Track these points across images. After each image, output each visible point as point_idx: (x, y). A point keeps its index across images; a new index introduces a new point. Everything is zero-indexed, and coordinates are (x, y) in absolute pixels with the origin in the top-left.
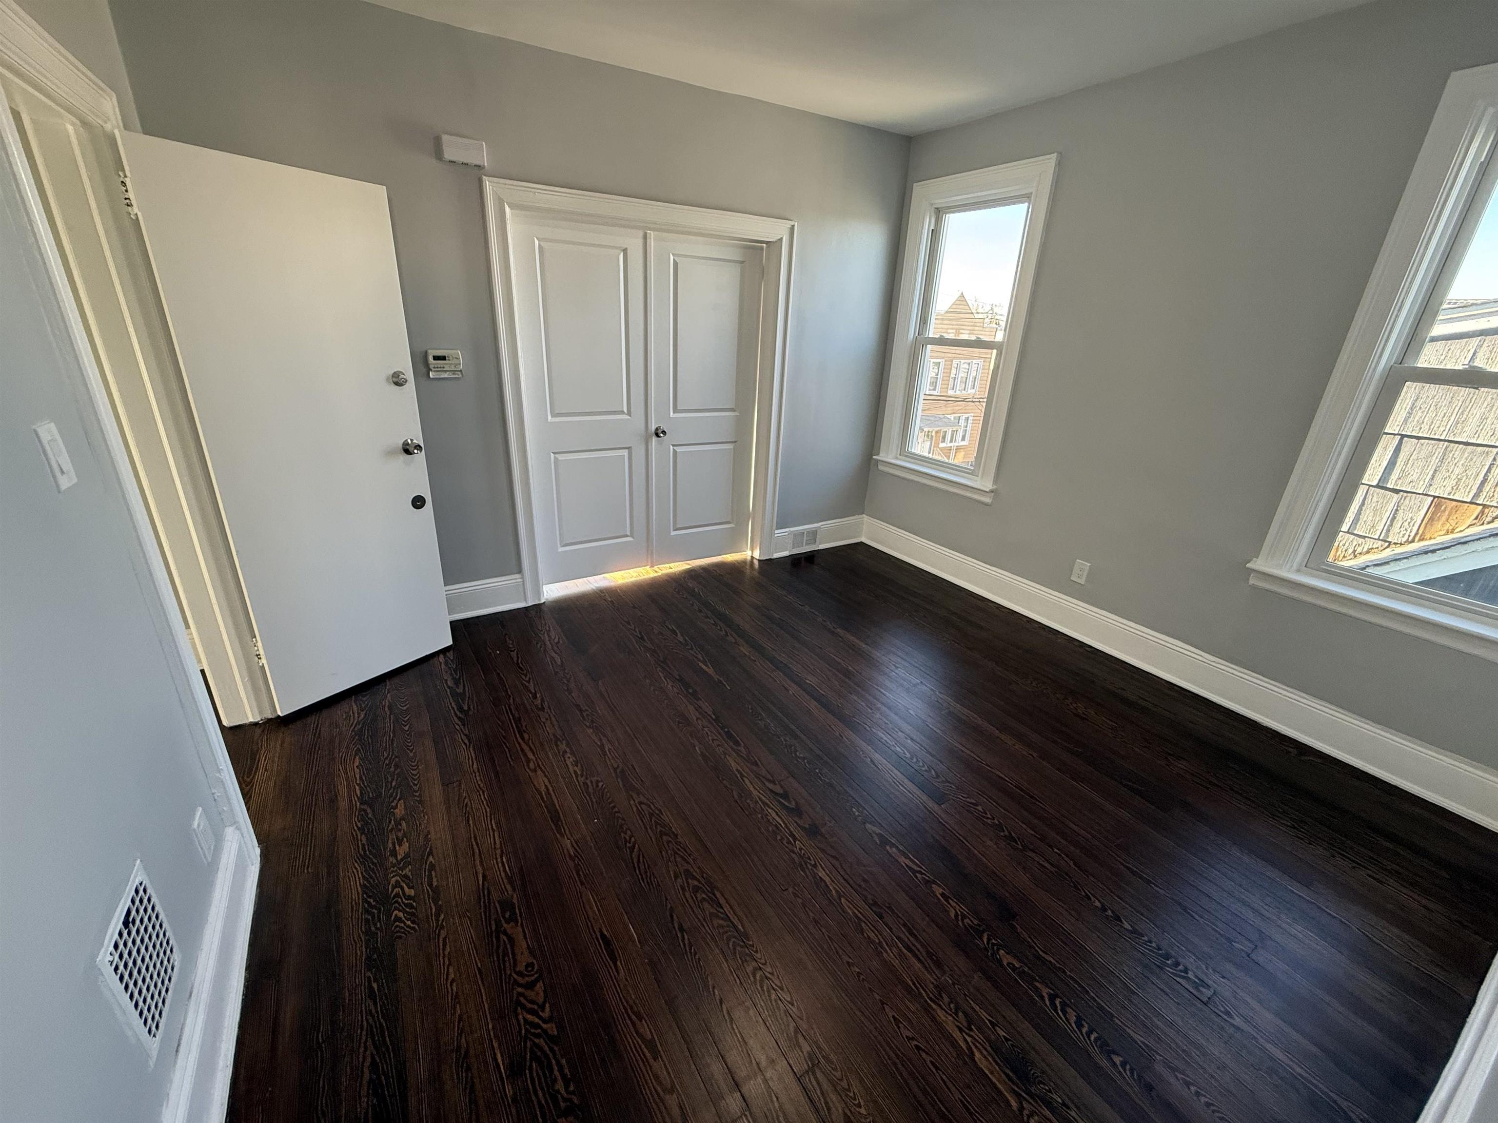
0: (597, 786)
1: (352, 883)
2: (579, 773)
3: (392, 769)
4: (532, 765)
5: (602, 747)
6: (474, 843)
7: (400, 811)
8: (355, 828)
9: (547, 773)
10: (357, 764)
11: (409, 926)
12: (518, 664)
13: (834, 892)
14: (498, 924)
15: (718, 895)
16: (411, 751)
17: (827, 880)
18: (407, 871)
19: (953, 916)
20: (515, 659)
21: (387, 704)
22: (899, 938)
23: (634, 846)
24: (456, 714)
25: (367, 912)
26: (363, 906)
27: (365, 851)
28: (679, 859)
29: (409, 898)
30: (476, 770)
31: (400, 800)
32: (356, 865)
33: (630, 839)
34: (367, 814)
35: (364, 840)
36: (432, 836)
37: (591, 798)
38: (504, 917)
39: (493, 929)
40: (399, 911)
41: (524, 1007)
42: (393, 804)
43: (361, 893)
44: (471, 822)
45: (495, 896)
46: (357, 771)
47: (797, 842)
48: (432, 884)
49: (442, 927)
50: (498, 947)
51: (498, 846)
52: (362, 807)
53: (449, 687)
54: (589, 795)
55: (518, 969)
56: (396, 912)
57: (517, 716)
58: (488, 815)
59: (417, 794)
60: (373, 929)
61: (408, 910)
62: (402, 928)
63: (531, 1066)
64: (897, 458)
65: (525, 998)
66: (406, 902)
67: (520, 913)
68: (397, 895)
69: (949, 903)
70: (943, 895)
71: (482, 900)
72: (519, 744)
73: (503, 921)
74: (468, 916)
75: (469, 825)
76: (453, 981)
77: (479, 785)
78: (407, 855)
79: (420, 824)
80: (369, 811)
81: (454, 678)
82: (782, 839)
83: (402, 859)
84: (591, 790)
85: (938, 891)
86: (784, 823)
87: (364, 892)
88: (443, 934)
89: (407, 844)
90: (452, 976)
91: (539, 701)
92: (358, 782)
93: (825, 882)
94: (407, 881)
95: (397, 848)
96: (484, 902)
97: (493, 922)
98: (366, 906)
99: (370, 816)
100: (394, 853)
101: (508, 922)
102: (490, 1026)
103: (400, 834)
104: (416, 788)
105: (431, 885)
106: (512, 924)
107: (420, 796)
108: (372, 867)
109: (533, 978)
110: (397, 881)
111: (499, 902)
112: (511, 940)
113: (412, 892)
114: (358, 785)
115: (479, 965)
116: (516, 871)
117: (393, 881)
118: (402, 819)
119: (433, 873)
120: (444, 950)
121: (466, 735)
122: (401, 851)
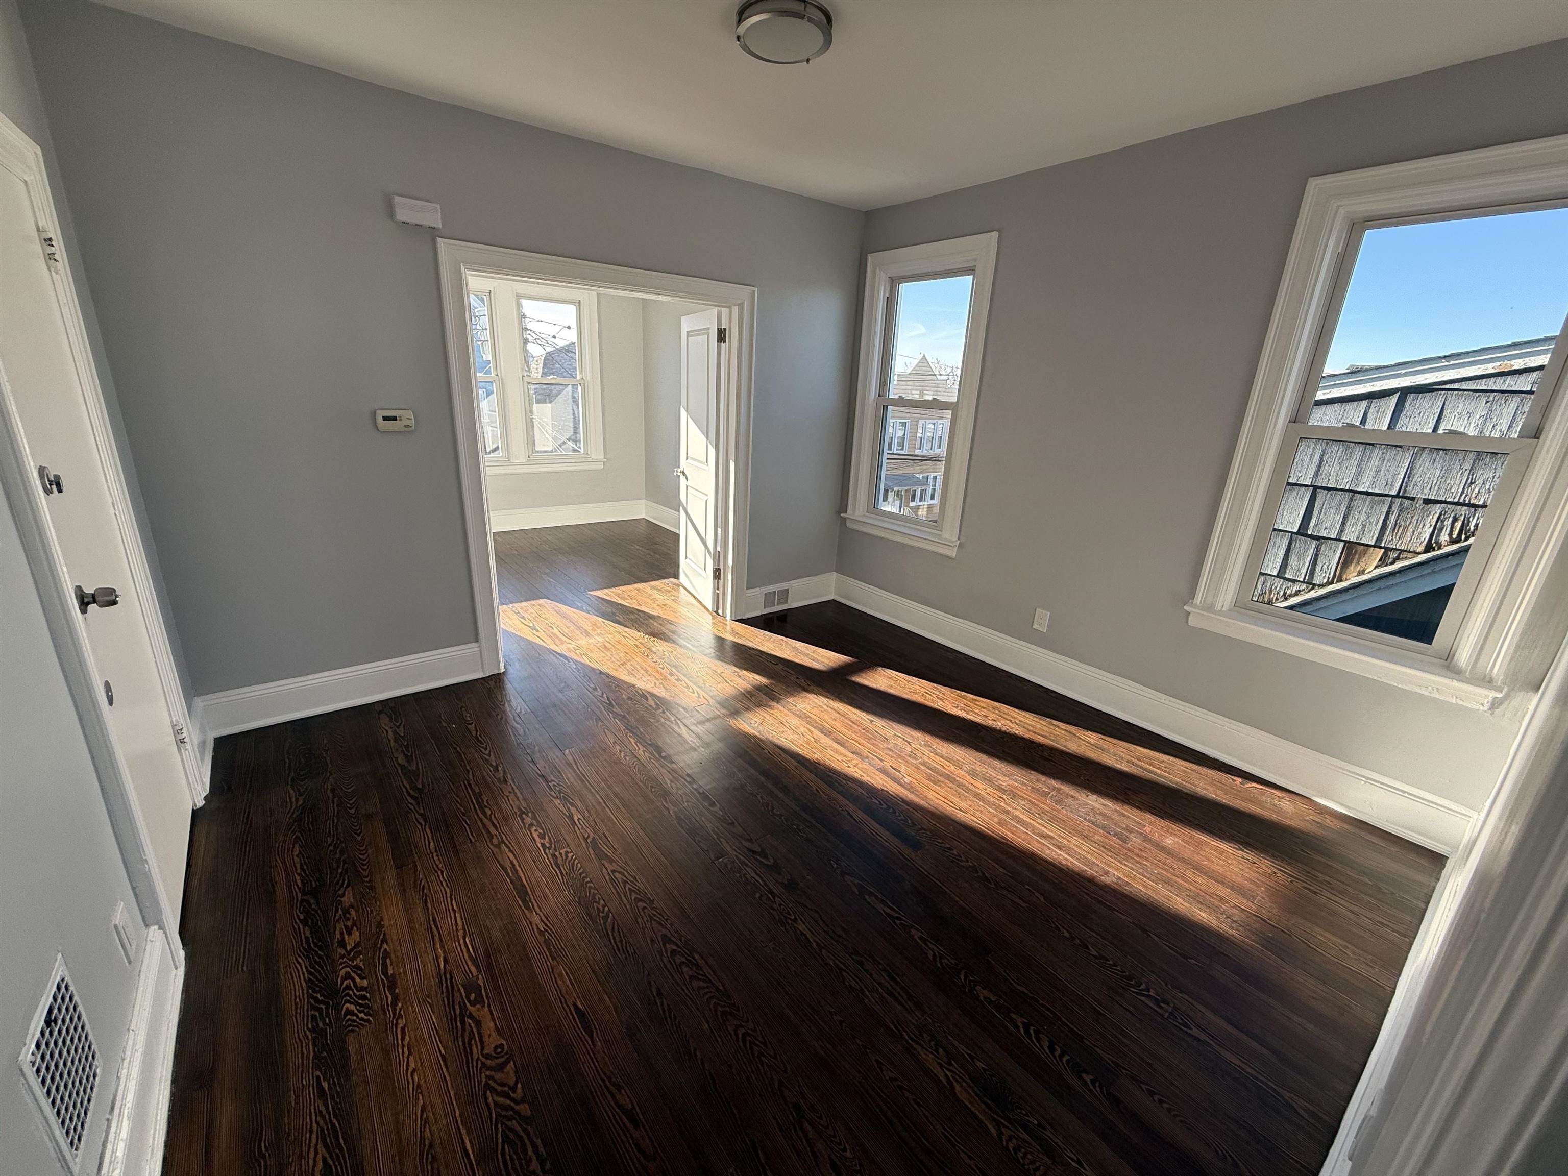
0: (567, 857)
1: (295, 980)
2: (548, 845)
3: (338, 856)
4: (495, 841)
5: (571, 817)
6: (433, 926)
7: (348, 899)
8: (297, 921)
9: (512, 848)
10: (296, 853)
11: (362, 1019)
12: (477, 738)
13: (814, 944)
14: (463, 1008)
15: (697, 957)
16: (359, 835)
17: (806, 932)
18: (358, 962)
19: (931, 957)
20: (474, 733)
21: (330, 787)
22: (880, 984)
23: (608, 916)
24: (409, 794)
25: (314, 1008)
26: (309, 1002)
27: (309, 945)
28: (655, 925)
29: (362, 989)
30: (433, 851)
31: (348, 886)
32: (300, 960)
33: (604, 910)
34: (310, 905)
35: (308, 933)
36: (386, 923)
37: (560, 870)
38: (469, 1001)
39: (458, 1013)
40: (351, 1003)
41: (493, 1090)
42: (340, 892)
43: (305, 989)
44: (429, 905)
45: (459, 979)
46: (297, 860)
47: (776, 899)
48: (388, 973)
49: (400, 1016)
50: (464, 1030)
51: (460, 927)
52: (305, 898)
53: (399, 765)
54: (559, 868)
55: (485, 1052)
56: (348, 1005)
57: (477, 791)
58: (448, 895)
59: (367, 880)
60: (321, 1025)
61: (360, 1002)
62: (355, 1021)
63: (503, 1149)
64: (864, 515)
65: (495, 1081)
66: (358, 993)
67: (487, 993)
68: (348, 987)
69: (928, 946)
70: (920, 938)
71: (444, 985)
72: (481, 820)
73: (468, 1004)
74: (429, 1003)
75: (428, 909)
76: (414, 1070)
77: (437, 866)
78: (357, 945)
79: (372, 911)
80: (312, 901)
81: (406, 756)
82: (761, 895)
83: (352, 950)
84: (560, 861)
85: (916, 934)
86: (763, 881)
87: (309, 987)
88: (401, 1023)
89: (358, 934)
90: (412, 1066)
91: (501, 775)
92: (299, 871)
93: (805, 935)
94: (359, 972)
95: (346, 937)
96: (447, 987)
97: (457, 1007)
98: (313, 1002)
99: (313, 906)
100: (342, 944)
101: (473, 1004)
102: (457, 1113)
103: (349, 923)
104: (365, 874)
105: (385, 973)
106: (478, 1006)
107: (370, 881)
108: (318, 960)
109: (503, 1060)
110: (347, 973)
111: (462, 986)
112: (478, 1023)
113: (365, 983)
114: (298, 874)
115: (443, 1052)
116: (481, 951)
117: (342, 973)
118: (352, 907)
119: (388, 961)
120: (403, 1039)
121: (421, 814)
122: (350, 942)
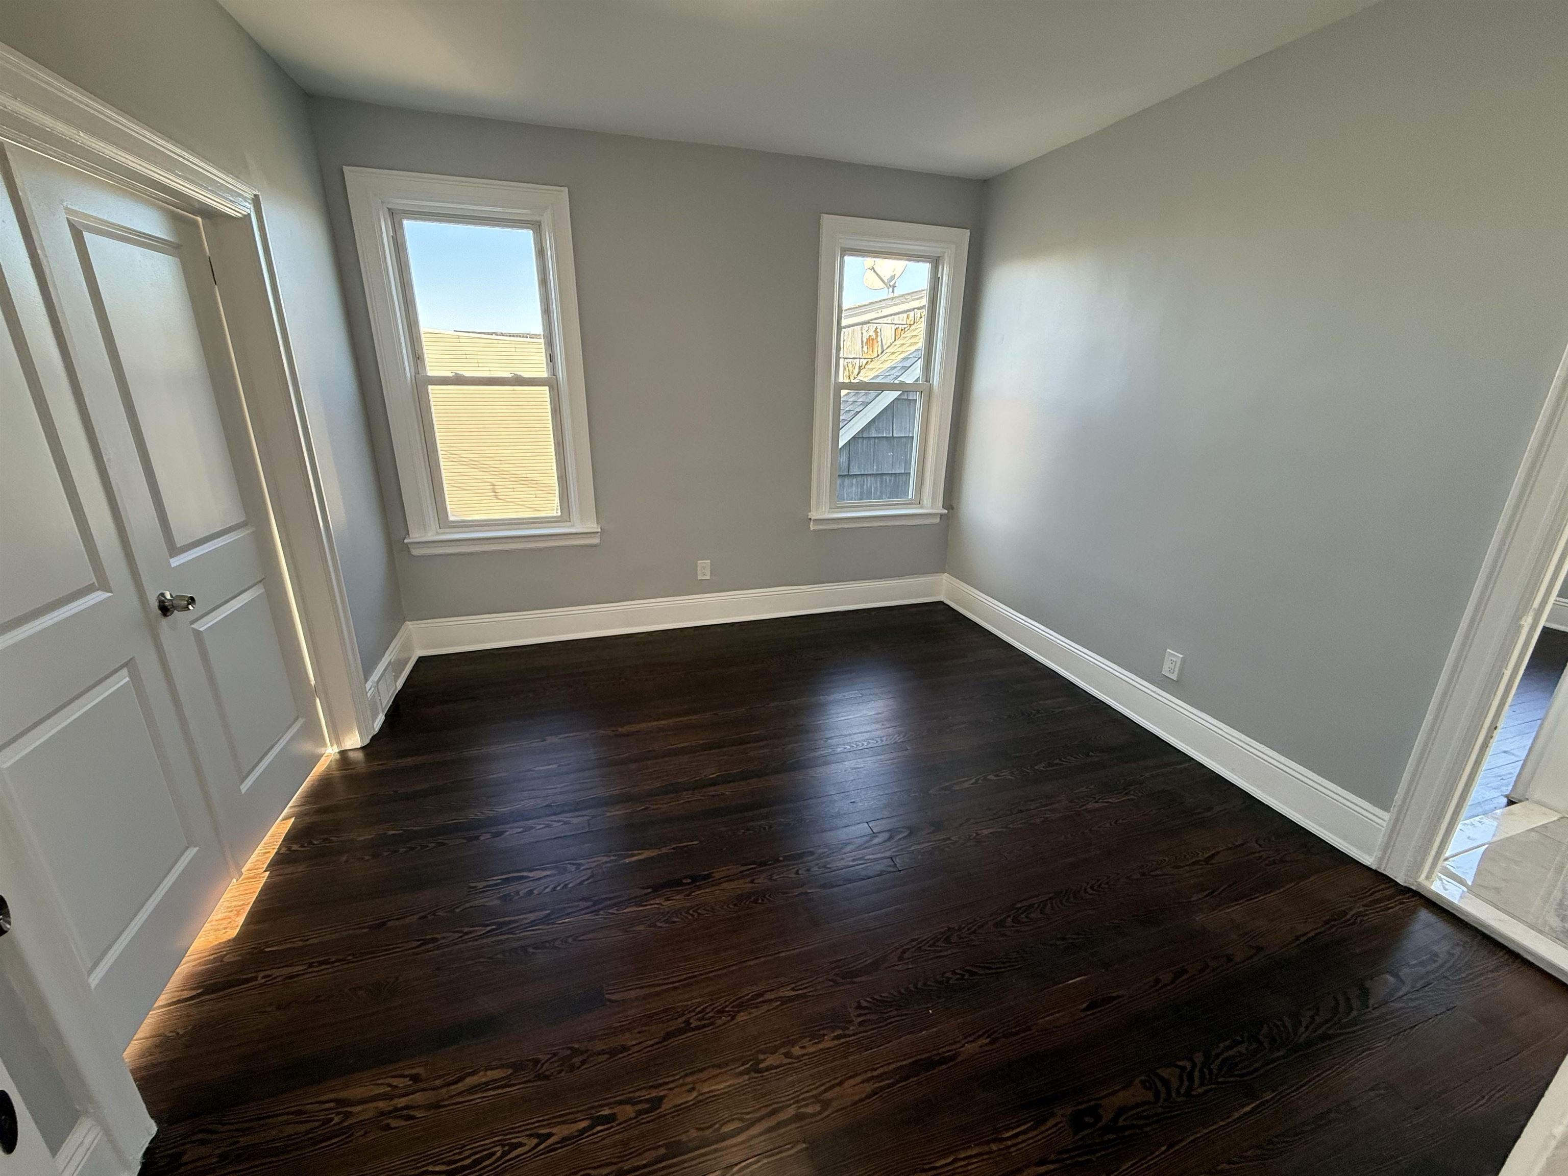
0: (867, 1008)
23: (968, 971)
33: (958, 974)
37: (890, 1017)
38: (1094, 1125)
41: (1190, 1088)
45: (1066, 1142)
50: (1135, 1127)
54: (885, 1019)
55: (1152, 1099)
63: (1239, 1076)
64: (438, 533)
65: (1180, 1086)
73: (1100, 1124)
84: (874, 1017)
97: (1106, 1138)
101: (1099, 1118)
102: (1222, 1123)
106: (1100, 1111)
109: (1157, 1080)
111: (1075, 1134)
112: (1122, 1110)
116: (1021, 1116)
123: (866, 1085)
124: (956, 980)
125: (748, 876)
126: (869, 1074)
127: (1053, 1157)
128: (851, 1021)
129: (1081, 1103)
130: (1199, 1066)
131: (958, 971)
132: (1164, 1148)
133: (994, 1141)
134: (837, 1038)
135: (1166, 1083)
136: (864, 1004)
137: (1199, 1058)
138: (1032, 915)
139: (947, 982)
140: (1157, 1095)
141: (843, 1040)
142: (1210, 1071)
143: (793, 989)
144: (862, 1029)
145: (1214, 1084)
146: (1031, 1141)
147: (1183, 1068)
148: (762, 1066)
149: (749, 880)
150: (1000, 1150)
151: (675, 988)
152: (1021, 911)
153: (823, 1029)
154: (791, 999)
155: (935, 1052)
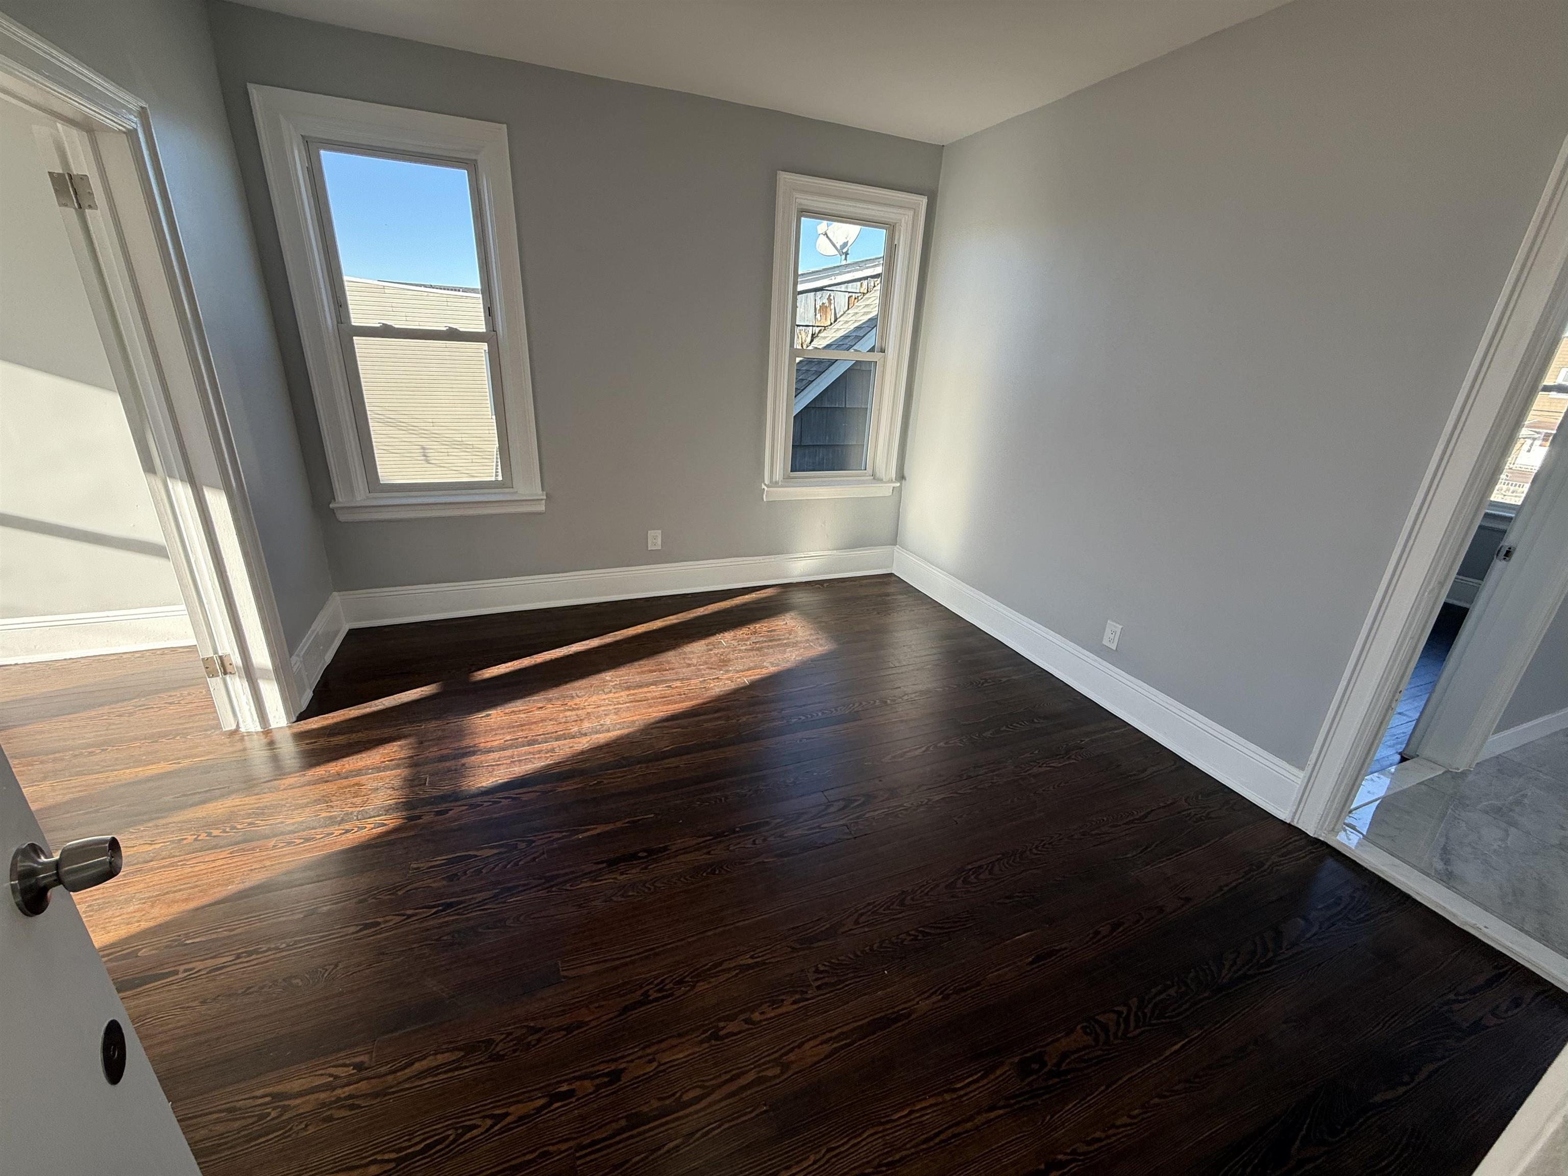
5: (742, 968)
23: (921, 932)
33: (912, 935)
37: (847, 980)
38: (1040, 1070)
39: (1057, 1080)
41: (1126, 1031)
45: (1013, 1088)
50: (1074, 1070)
51: (938, 1100)
54: (843, 981)
55: (1093, 1044)
64: (368, 498)
65: (1117, 1030)
67: (1029, 1051)
71: (1025, 1103)
73: (1046, 1070)
76: (1129, 1116)
88: (1083, 1148)
90: (1125, 1120)
96: (1026, 1100)
101: (1044, 1064)
106: (1046, 1058)
109: (1096, 1026)
111: (1022, 1080)
112: (1064, 1056)
120: (1099, 1140)
123: (825, 1046)
124: (910, 941)
125: (705, 847)
126: (828, 1035)
127: (1001, 1103)
128: (810, 985)
129: (1026, 1052)
130: (1134, 1009)
131: (913, 932)
132: (1103, 1088)
133: (946, 1091)
134: (794, 1003)
135: (1105, 1028)
136: (822, 968)
137: (1134, 1002)
138: (982, 877)
139: (902, 942)
140: (1096, 1040)
141: (802, 1004)
142: (1145, 1014)
143: (752, 957)
144: (821, 992)
145: (1148, 1026)
146: (981, 1089)
147: (1119, 1013)
148: (721, 1033)
149: (705, 851)
150: (952, 1099)
151: (633, 962)
152: (971, 873)
153: (784, 994)
154: (750, 967)
155: (891, 1011)
